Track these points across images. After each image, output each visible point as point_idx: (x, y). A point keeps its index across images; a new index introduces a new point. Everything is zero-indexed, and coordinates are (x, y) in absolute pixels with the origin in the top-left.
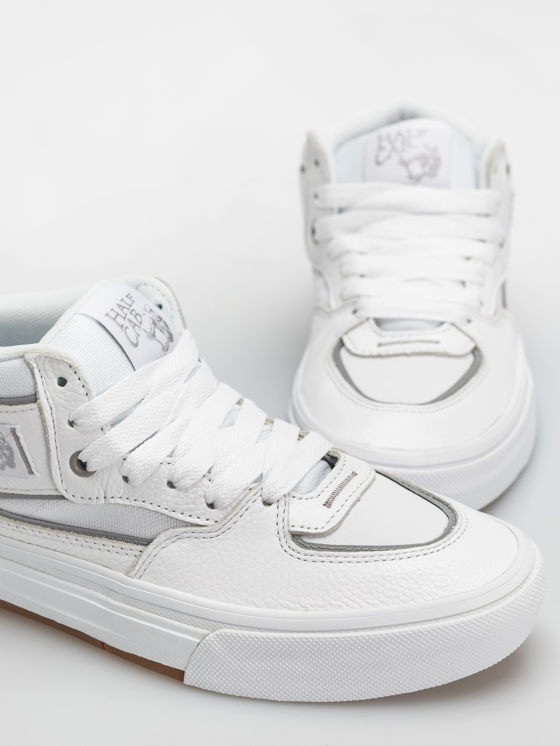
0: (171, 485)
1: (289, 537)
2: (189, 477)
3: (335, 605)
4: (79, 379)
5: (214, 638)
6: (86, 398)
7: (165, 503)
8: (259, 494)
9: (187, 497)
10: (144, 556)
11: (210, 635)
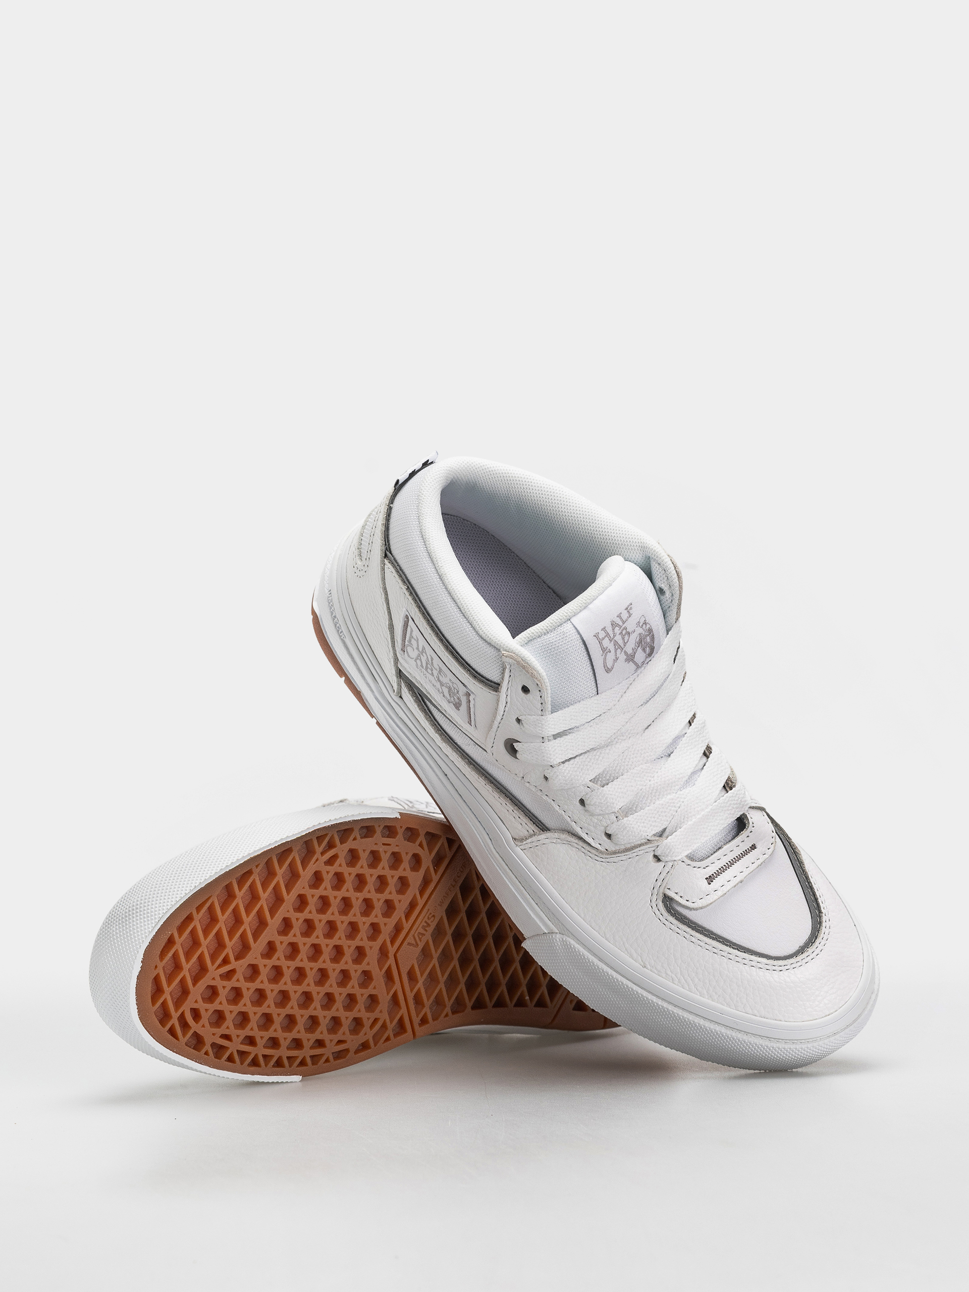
0: (582, 802)
1: (661, 897)
2: (600, 808)
3: (669, 976)
4: (541, 697)
5: (560, 940)
6: (540, 713)
7: (571, 813)
8: (653, 849)
9: (591, 820)
10: (534, 838)
11: (558, 936)
